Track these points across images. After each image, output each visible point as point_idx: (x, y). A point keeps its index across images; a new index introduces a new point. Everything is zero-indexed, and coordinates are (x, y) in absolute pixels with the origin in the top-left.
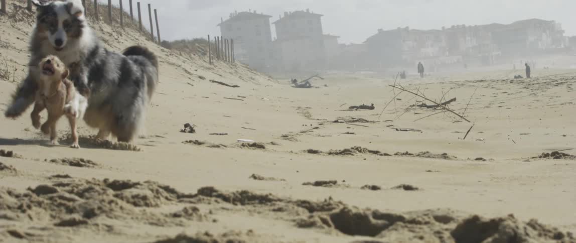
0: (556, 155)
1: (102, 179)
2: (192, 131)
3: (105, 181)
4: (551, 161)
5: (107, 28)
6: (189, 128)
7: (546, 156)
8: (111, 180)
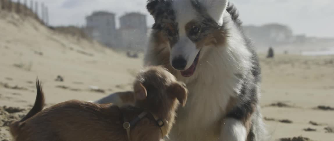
0: (280, 105)
1: (2, 106)
2: (62, 80)
3: (4, 107)
4: (277, 108)
5: (16, 16)
6: (60, 78)
7: (273, 105)
8: (8, 107)
